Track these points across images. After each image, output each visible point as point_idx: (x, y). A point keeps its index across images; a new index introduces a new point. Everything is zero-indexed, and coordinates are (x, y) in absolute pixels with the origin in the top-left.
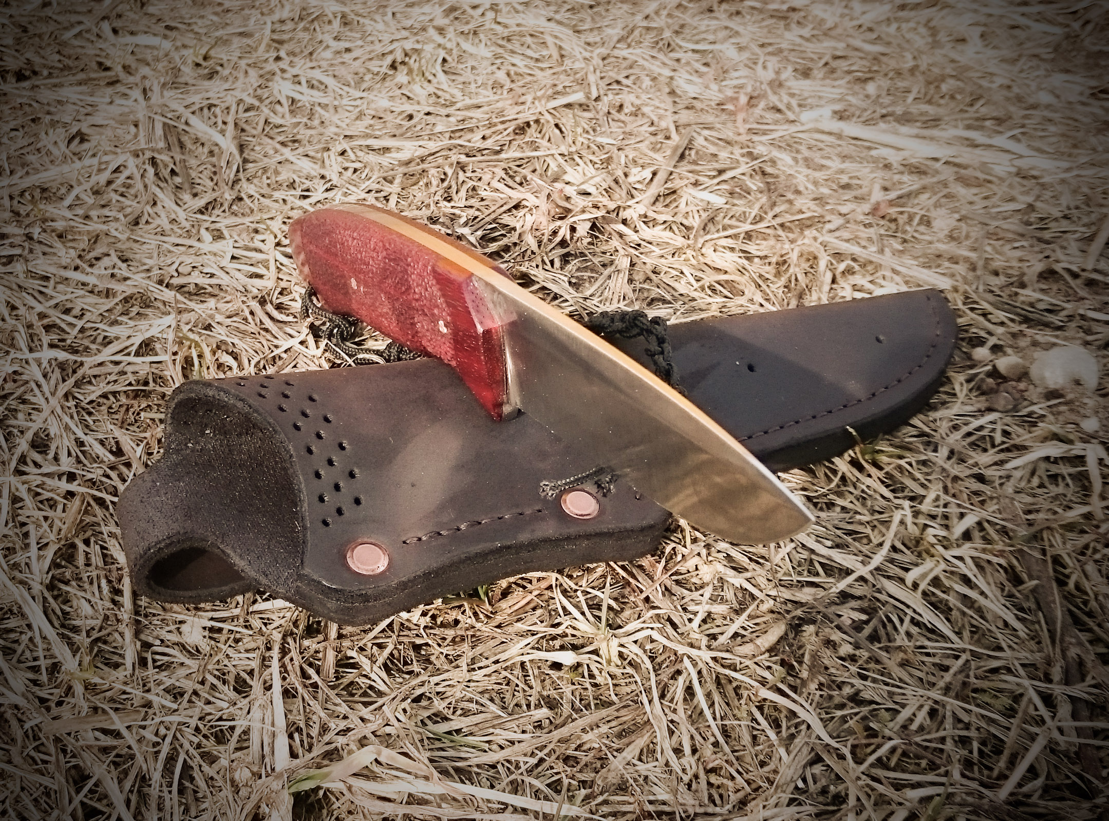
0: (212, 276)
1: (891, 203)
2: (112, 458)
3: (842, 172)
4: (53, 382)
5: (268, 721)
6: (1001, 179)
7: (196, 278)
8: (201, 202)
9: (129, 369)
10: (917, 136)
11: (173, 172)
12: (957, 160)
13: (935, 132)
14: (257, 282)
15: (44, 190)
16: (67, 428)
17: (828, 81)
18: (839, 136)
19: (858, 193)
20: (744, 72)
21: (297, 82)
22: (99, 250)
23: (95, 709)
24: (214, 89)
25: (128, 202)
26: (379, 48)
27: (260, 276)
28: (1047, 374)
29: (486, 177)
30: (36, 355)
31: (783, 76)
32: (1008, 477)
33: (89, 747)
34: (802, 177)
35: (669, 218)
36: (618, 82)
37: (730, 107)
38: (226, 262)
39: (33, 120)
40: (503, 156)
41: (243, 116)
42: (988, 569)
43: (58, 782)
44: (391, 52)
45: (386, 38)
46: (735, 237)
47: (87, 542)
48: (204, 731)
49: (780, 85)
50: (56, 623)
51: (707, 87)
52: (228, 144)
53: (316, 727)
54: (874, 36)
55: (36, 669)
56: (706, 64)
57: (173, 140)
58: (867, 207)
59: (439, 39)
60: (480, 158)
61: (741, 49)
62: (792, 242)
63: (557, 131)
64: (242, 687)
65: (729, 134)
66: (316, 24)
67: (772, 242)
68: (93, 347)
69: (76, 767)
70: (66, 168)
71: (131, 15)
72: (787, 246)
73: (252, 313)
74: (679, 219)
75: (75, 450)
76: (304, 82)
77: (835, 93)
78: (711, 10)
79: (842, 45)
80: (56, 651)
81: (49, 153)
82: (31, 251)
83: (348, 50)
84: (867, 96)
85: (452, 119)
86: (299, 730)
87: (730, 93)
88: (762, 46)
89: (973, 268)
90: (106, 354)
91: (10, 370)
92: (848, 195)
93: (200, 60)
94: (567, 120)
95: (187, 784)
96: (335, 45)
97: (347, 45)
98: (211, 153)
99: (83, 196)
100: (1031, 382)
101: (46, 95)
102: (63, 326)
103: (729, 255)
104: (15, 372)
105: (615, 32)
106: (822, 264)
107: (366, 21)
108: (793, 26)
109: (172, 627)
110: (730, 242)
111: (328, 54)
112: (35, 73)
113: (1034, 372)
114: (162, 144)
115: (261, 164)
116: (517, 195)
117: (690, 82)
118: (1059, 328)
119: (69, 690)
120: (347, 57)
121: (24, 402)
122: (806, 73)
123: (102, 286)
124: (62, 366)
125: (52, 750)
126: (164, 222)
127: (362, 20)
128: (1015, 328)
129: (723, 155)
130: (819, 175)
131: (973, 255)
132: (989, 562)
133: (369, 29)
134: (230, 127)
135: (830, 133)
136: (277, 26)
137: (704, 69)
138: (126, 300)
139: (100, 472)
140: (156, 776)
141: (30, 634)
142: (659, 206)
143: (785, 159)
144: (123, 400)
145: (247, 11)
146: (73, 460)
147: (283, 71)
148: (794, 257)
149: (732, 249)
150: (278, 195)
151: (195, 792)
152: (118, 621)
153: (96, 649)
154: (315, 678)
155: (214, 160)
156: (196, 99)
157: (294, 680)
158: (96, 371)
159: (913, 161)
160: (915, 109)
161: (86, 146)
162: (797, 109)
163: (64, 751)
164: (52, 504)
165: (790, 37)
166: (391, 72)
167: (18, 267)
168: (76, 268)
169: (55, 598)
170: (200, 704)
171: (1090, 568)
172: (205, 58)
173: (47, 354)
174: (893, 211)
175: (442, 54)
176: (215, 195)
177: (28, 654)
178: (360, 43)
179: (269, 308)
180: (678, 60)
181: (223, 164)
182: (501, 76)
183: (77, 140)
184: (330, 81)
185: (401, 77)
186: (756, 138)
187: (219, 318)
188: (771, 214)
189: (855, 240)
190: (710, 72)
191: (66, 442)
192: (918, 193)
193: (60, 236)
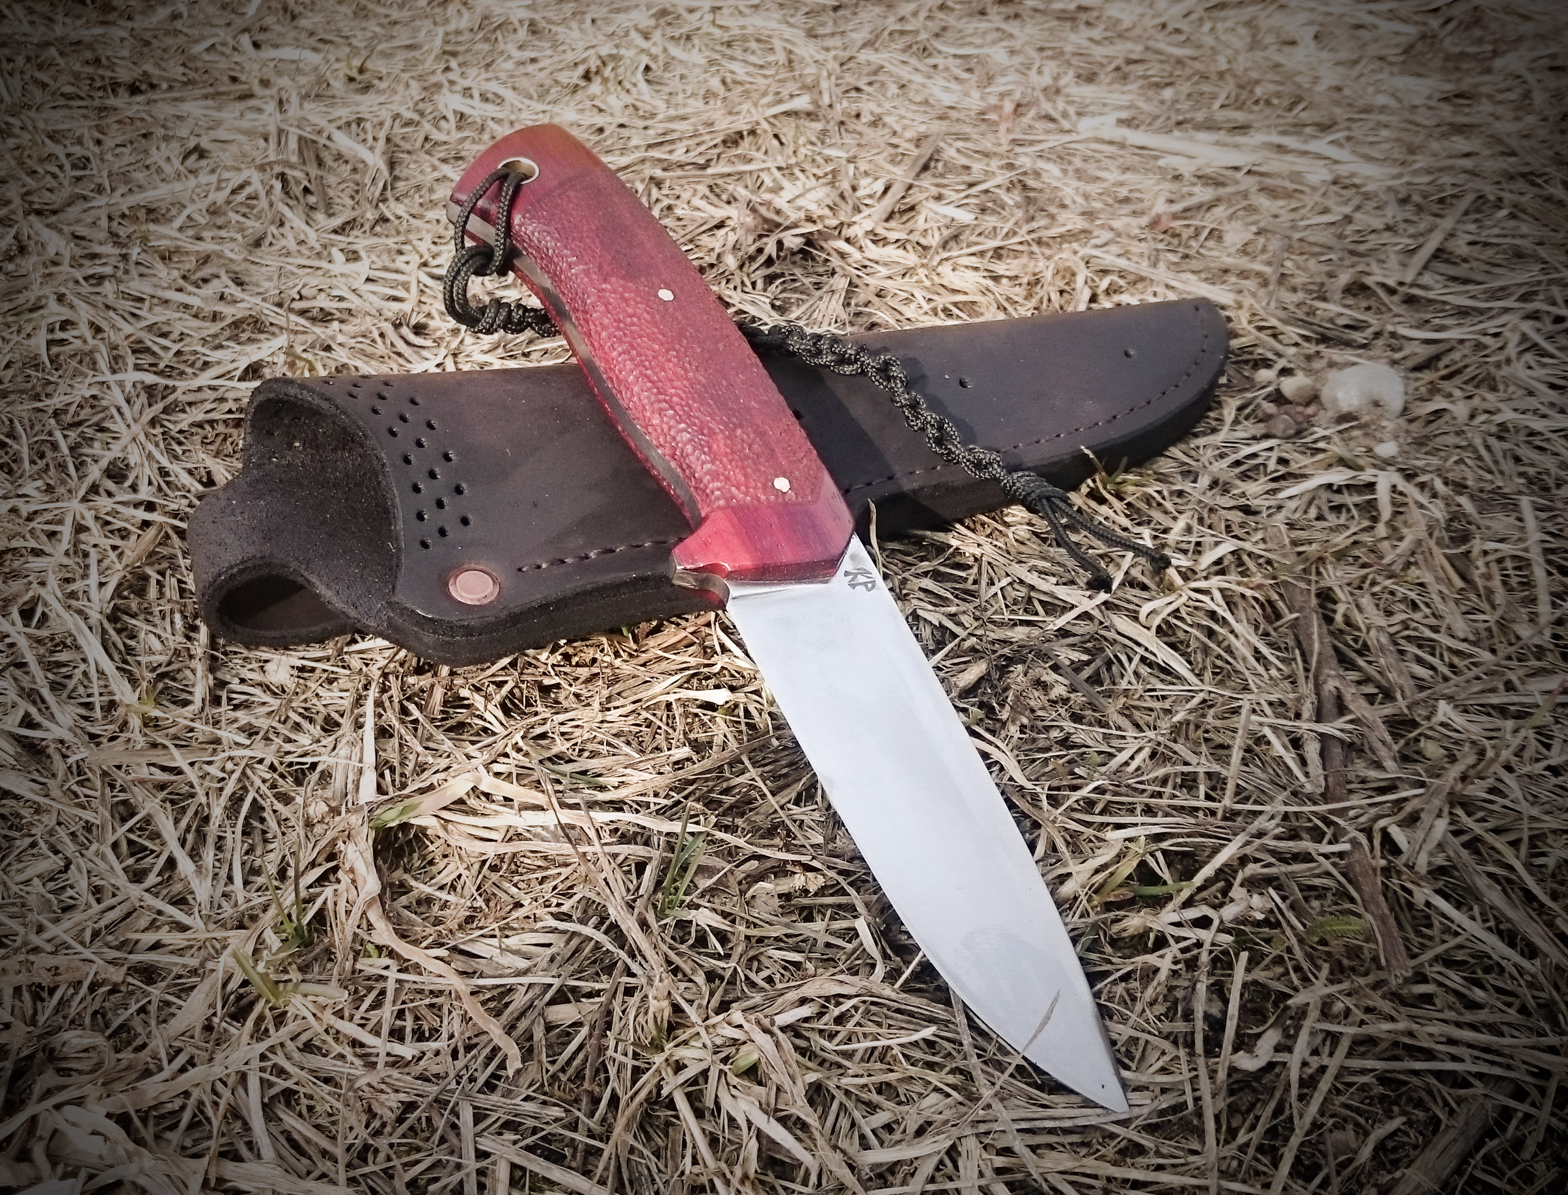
0: (341, 299)
1: (1175, 217)
2: (200, 488)
3: (1121, 184)
4: (137, 407)
5: (356, 757)
6: (1314, 189)
7: (323, 302)
8: (337, 222)
9: (231, 395)
10: (1217, 143)
11: (306, 191)
12: (1262, 169)
13: (1240, 139)
14: (395, 306)
15: (150, 211)
16: (150, 456)
17: (1116, 86)
18: (1122, 146)
19: (1138, 207)
20: (1013, 77)
21: (467, 92)
22: (206, 272)
23: (154, 745)
24: (366, 104)
25: (249, 223)
26: (570, 57)
27: (396, 299)
28: (1340, 395)
29: (686, 196)
30: (118, 377)
31: (1062, 82)
32: (1280, 508)
33: (142, 782)
34: (1070, 190)
35: (902, 236)
36: (858, 90)
37: (993, 116)
38: (359, 284)
39: (145, 136)
40: (710, 171)
41: (398, 130)
42: (1241, 604)
43: (99, 815)
44: (584, 61)
45: (581, 45)
46: (982, 254)
47: (162, 573)
48: (281, 769)
49: (1058, 91)
50: (117, 657)
51: (967, 94)
52: (375, 160)
53: (411, 765)
54: (1182, 38)
55: (89, 706)
56: (969, 70)
57: (310, 155)
58: (1144, 221)
59: (644, 44)
60: (679, 173)
61: (1012, 52)
62: (1048, 258)
63: (775, 142)
64: (330, 726)
65: (987, 144)
66: (499, 34)
67: (1024, 259)
68: (189, 370)
69: (125, 803)
70: (178, 186)
71: (277, 28)
72: (1042, 264)
73: (382, 335)
74: (915, 237)
75: (157, 479)
76: (476, 94)
77: (1125, 99)
78: (983, 13)
79: (1139, 48)
80: (114, 687)
81: (159, 170)
82: (127, 272)
83: (533, 60)
84: (1162, 102)
85: (651, 132)
86: (392, 770)
87: (993, 100)
88: (1041, 49)
89: (1265, 284)
90: (205, 379)
91: (88, 394)
92: (1127, 209)
93: (354, 73)
94: (788, 129)
95: (256, 824)
96: (518, 55)
97: (533, 55)
98: (355, 170)
99: (196, 216)
100: (1322, 406)
101: (164, 110)
102: (156, 349)
103: (970, 274)
104: (94, 397)
105: (859, 37)
106: (1080, 279)
107: (560, 29)
108: (1082, 27)
109: (255, 665)
110: (974, 261)
111: (509, 65)
112: (153, 86)
113: (1326, 394)
114: (294, 159)
115: (413, 182)
116: (719, 213)
117: (946, 89)
118: (1364, 346)
119: (124, 726)
120: (531, 68)
121: (102, 430)
122: (1091, 78)
123: (209, 308)
124: (150, 390)
125: (98, 783)
126: (291, 244)
127: (554, 29)
128: (1311, 348)
129: (977, 166)
130: (1092, 188)
131: (1267, 270)
132: (1243, 596)
133: (561, 37)
134: (382, 142)
135: (1111, 143)
136: (452, 37)
137: (966, 75)
138: (236, 324)
139: (185, 502)
140: (217, 812)
141: (83, 667)
142: (892, 224)
143: (1052, 170)
144: (221, 428)
145: (418, 23)
146: (154, 489)
147: (452, 83)
148: (1048, 274)
149: (976, 269)
150: (431, 215)
151: (264, 832)
152: (191, 657)
153: (160, 686)
154: (416, 713)
155: (357, 177)
156: (343, 113)
157: (391, 718)
158: (190, 398)
159: (1208, 171)
160: (1220, 116)
161: (203, 163)
162: (1074, 117)
163: (112, 787)
164: (124, 534)
165: (1076, 39)
166: (583, 83)
167: (108, 287)
168: (180, 290)
169: (119, 631)
170: (278, 741)
171: (1366, 601)
172: (361, 70)
173: (131, 376)
174: (1176, 224)
175: (645, 60)
176: (353, 214)
177: (81, 690)
178: (549, 52)
179: (405, 331)
180: (935, 66)
181: (368, 181)
182: (715, 83)
183: (194, 157)
184: (507, 94)
185: (595, 87)
186: (1018, 150)
187: (341, 338)
188: (1026, 228)
189: (1125, 254)
190: (973, 78)
191: (147, 471)
192: (1211, 206)
193: (163, 258)
